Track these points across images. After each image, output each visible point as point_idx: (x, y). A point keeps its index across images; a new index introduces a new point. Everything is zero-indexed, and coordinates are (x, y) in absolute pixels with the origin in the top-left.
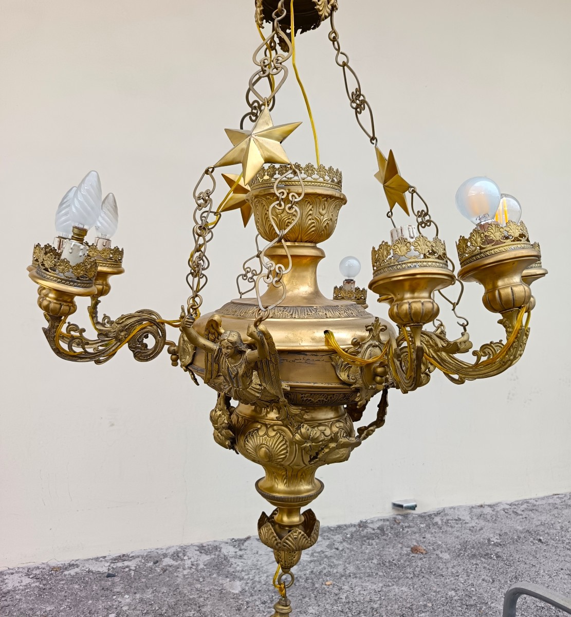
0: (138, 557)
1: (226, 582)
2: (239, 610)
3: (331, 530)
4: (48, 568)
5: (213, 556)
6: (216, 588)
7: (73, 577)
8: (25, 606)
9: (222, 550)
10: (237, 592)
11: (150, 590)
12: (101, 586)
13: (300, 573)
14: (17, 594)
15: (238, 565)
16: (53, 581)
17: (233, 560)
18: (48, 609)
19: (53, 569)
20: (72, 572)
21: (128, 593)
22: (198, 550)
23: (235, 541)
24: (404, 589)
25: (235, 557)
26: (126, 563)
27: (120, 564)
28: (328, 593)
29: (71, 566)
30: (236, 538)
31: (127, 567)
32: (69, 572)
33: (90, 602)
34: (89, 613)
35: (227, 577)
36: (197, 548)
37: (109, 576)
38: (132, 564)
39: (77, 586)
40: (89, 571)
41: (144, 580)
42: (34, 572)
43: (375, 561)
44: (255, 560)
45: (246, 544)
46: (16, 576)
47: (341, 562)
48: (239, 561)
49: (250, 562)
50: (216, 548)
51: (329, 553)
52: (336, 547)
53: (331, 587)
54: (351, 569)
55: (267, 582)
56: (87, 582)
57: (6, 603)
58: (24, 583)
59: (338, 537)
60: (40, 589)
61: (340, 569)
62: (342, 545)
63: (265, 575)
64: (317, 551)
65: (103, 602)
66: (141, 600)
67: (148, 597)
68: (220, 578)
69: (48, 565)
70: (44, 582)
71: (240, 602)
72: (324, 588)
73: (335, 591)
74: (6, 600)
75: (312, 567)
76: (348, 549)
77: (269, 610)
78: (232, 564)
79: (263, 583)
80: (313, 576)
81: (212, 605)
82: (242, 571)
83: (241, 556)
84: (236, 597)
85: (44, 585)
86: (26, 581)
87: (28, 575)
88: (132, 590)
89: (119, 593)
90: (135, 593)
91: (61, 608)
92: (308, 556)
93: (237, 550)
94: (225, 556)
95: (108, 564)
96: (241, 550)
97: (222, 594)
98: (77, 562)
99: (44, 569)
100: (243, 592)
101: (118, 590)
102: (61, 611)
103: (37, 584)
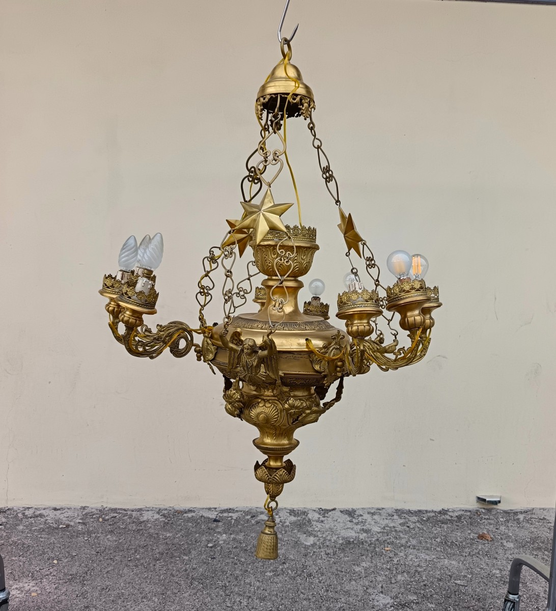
0: (241, 511)
1: (302, 537)
2: (306, 556)
3: (411, 513)
4: (173, 511)
5: (299, 518)
6: (294, 539)
7: (189, 518)
8: (153, 531)
9: (308, 515)
10: (309, 544)
11: (243, 534)
12: (207, 526)
13: (367, 539)
14: (149, 524)
15: (317, 527)
16: (175, 519)
17: (314, 523)
18: (168, 535)
19: (176, 511)
20: (190, 515)
21: (226, 533)
22: (289, 513)
23: (322, 510)
24: (454, 562)
25: (317, 521)
26: (230, 514)
27: (225, 515)
28: (384, 556)
29: (190, 511)
30: (323, 508)
31: (231, 517)
32: (188, 515)
33: (198, 535)
34: (195, 542)
35: (305, 533)
36: (289, 511)
37: (215, 520)
38: (235, 516)
39: (190, 524)
40: (202, 516)
41: (240, 527)
42: (163, 512)
43: (438, 540)
44: (333, 525)
45: (330, 513)
46: (150, 513)
47: (406, 537)
48: (319, 525)
49: (327, 526)
50: (305, 513)
51: (399, 528)
52: (408, 525)
53: (389, 552)
54: (414, 542)
55: (336, 541)
56: (199, 523)
57: (141, 528)
58: (155, 518)
59: (415, 519)
60: (165, 523)
61: (403, 541)
62: (414, 525)
63: (337, 536)
64: (390, 526)
65: (206, 536)
66: (234, 539)
67: (240, 537)
68: (299, 533)
69: (173, 509)
70: (169, 519)
71: (309, 551)
72: (382, 552)
73: (391, 555)
74: (141, 526)
75: (379, 536)
76: (418, 527)
77: (329, 559)
78: (312, 525)
79: (333, 541)
80: (377, 542)
81: (285, 550)
82: (319, 531)
83: (322, 521)
84: (306, 547)
85: (169, 520)
86: (157, 516)
87: (158, 513)
88: (229, 532)
89: (219, 533)
90: (231, 534)
91: (177, 536)
92: (380, 529)
93: (321, 517)
94: (309, 519)
95: (217, 513)
96: (324, 517)
97: (297, 543)
98: (194, 509)
99: (170, 510)
100: (314, 545)
101: (219, 530)
102: (176, 538)
103: (164, 519)
